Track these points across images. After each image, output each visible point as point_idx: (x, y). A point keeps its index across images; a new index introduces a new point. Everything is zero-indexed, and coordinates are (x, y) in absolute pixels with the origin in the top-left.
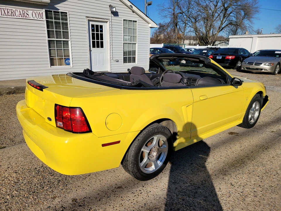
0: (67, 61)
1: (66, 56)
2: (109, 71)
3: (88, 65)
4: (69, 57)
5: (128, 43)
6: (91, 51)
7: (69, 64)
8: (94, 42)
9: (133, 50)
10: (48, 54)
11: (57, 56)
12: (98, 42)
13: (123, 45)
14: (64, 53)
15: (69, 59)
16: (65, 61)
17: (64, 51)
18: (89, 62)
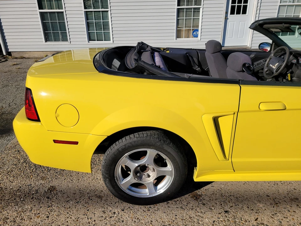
0: (195, 33)
1: (195, 27)
2: (248, 46)
3: (220, 37)
4: (198, 27)
5: (288, 6)
6: (228, 19)
7: (197, 36)
8: (233, 8)
9: (295, 15)
10: (175, 24)
11: (185, 27)
12: (239, 7)
13: (278, 9)
14: (193, 23)
15: (197, 30)
16: (193, 32)
17: (193, 21)
18: (222, 33)
